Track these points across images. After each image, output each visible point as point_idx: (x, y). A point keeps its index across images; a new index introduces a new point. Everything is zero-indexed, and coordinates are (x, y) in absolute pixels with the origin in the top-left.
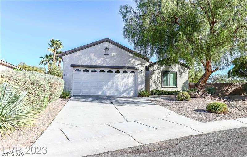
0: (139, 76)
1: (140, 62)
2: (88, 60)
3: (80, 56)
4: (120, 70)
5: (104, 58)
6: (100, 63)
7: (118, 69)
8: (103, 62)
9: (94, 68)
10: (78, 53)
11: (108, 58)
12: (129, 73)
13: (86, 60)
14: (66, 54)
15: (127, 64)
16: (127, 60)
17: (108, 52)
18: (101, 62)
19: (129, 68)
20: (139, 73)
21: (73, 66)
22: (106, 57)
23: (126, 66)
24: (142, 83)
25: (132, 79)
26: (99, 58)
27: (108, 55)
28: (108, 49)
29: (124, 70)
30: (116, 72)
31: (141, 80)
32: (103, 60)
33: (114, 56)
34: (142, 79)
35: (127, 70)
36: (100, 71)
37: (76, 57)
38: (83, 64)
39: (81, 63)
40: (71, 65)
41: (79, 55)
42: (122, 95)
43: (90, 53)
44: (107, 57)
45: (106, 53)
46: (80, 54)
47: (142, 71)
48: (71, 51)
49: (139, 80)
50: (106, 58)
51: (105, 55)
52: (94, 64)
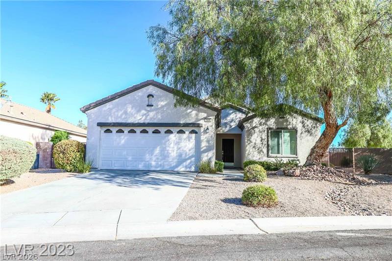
0: (203, 137)
1: (205, 115)
2: (122, 115)
3: (111, 109)
4: (171, 129)
5: (146, 110)
6: (141, 119)
7: (169, 127)
8: (144, 116)
9: (132, 127)
10: (108, 105)
11: (153, 111)
12: (187, 133)
13: (119, 114)
14: (91, 108)
15: (182, 119)
16: (184, 112)
17: (153, 101)
18: (141, 117)
19: (187, 125)
20: (202, 134)
21: (100, 125)
22: (149, 108)
23: (181, 122)
24: (208, 150)
25: (192, 144)
26: (139, 111)
27: (152, 106)
28: (153, 97)
29: (178, 129)
30: (166, 132)
31: (207, 145)
32: (145, 114)
33: (163, 107)
34: (209, 143)
35: (184, 129)
36: (141, 132)
37: (105, 111)
38: (114, 121)
39: (112, 120)
40: (98, 123)
41: (109, 108)
42: (176, 170)
43: (125, 104)
44: (151, 110)
45: (150, 104)
46: (111, 106)
47: (207, 129)
48: (97, 103)
49: (204, 145)
50: (149, 111)
51: (147, 106)
52: (131, 121)
